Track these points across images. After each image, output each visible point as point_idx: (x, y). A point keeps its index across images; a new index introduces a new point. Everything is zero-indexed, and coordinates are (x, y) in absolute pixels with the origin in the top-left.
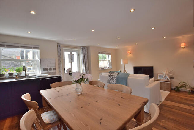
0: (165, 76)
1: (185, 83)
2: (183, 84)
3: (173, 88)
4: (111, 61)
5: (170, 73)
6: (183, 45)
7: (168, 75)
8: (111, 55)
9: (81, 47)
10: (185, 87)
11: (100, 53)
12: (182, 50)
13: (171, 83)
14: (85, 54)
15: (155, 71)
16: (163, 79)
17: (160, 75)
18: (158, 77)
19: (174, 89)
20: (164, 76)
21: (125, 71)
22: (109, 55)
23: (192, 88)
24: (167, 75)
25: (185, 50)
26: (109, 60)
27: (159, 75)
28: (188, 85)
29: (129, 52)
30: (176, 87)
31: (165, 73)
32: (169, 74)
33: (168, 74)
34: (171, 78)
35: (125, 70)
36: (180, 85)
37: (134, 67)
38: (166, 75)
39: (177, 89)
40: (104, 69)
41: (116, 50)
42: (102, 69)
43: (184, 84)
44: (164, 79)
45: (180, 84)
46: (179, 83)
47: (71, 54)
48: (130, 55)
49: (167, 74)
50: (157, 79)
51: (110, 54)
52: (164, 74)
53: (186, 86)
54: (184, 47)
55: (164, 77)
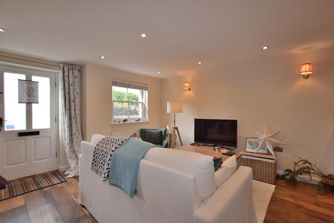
0: (264, 144)
1: (310, 163)
2: (305, 165)
3: (281, 172)
4: (146, 105)
5: (273, 136)
6: (305, 69)
7: (270, 142)
8: (147, 92)
9: (60, 63)
10: (309, 173)
11: (116, 84)
12: (302, 82)
13: (275, 163)
14: (71, 82)
15: (241, 132)
16: (258, 152)
17: (252, 140)
18: (248, 145)
19: (283, 177)
20: (261, 144)
21: (177, 128)
22: (144, 91)
23: (324, 176)
24: (267, 143)
25: (309, 82)
26: (142, 103)
27: (248, 139)
28: (314, 168)
29: (187, 85)
30: (287, 170)
31: (263, 137)
32: (273, 140)
33: (271, 139)
34: (277, 149)
35: (176, 126)
36: (297, 169)
37: (195, 120)
38: (264, 142)
39: (291, 178)
40: (127, 122)
41: (161, 81)
42: (122, 123)
43: (308, 165)
44: (260, 151)
45: (296, 164)
46: (296, 162)
47: (29, 80)
48: (188, 92)
49: (267, 140)
50: (245, 151)
51: (146, 89)
52: (261, 138)
53: (311, 171)
54: (308, 76)
55: (261, 146)
